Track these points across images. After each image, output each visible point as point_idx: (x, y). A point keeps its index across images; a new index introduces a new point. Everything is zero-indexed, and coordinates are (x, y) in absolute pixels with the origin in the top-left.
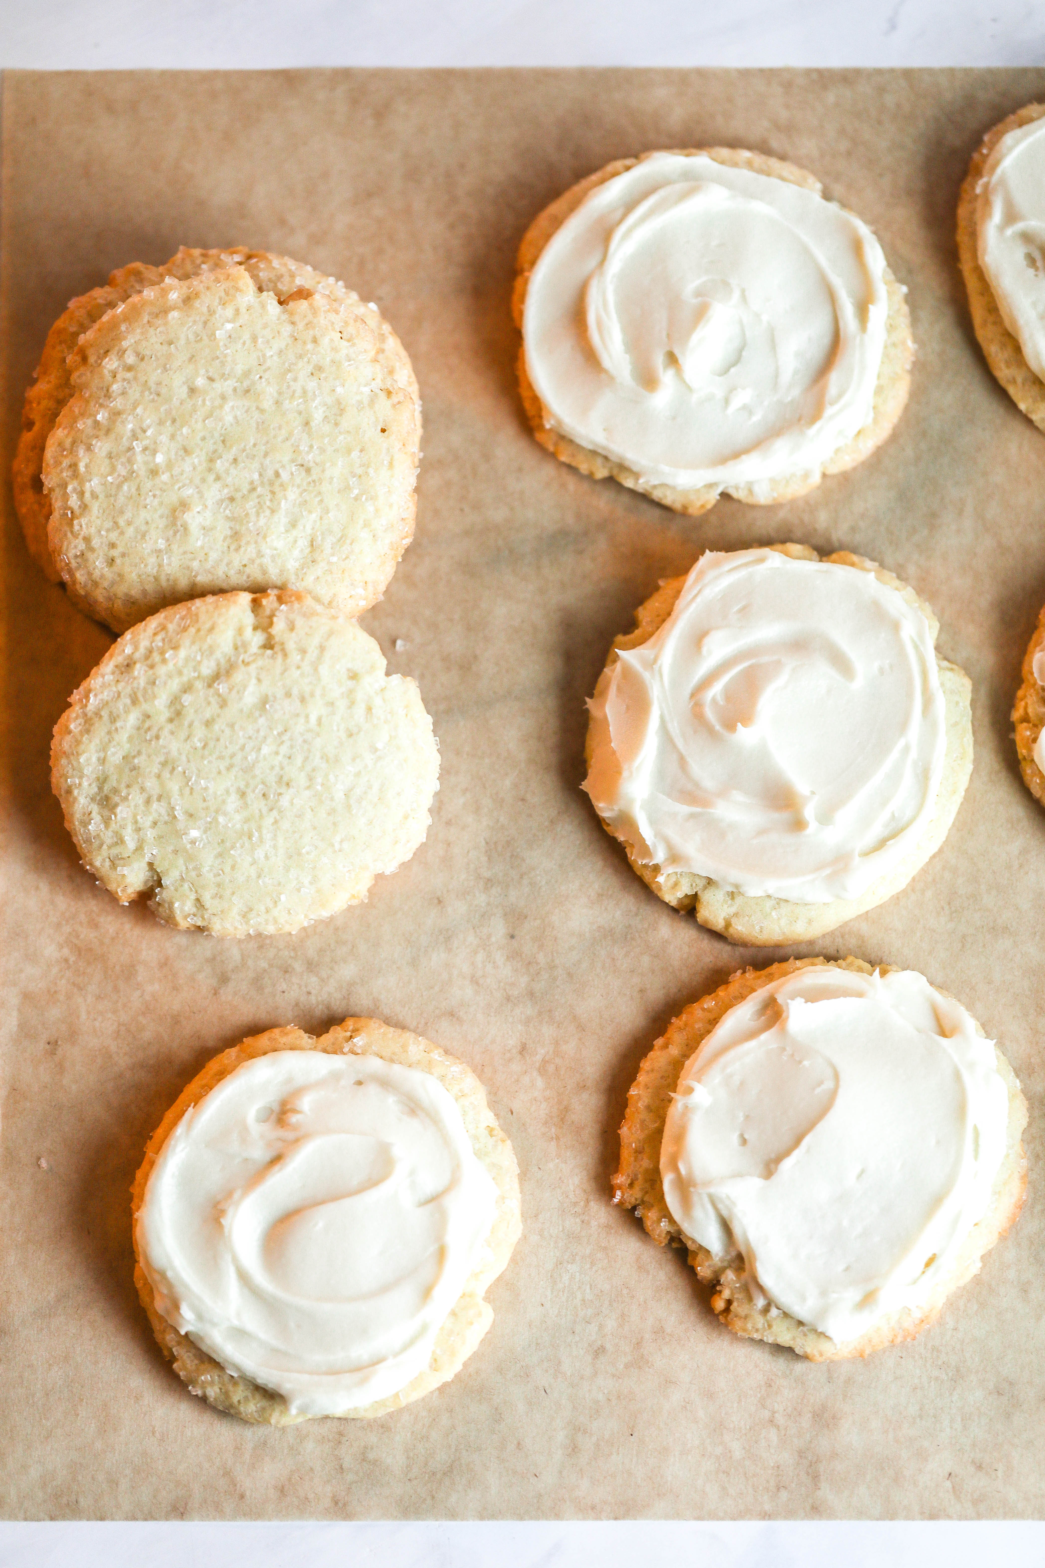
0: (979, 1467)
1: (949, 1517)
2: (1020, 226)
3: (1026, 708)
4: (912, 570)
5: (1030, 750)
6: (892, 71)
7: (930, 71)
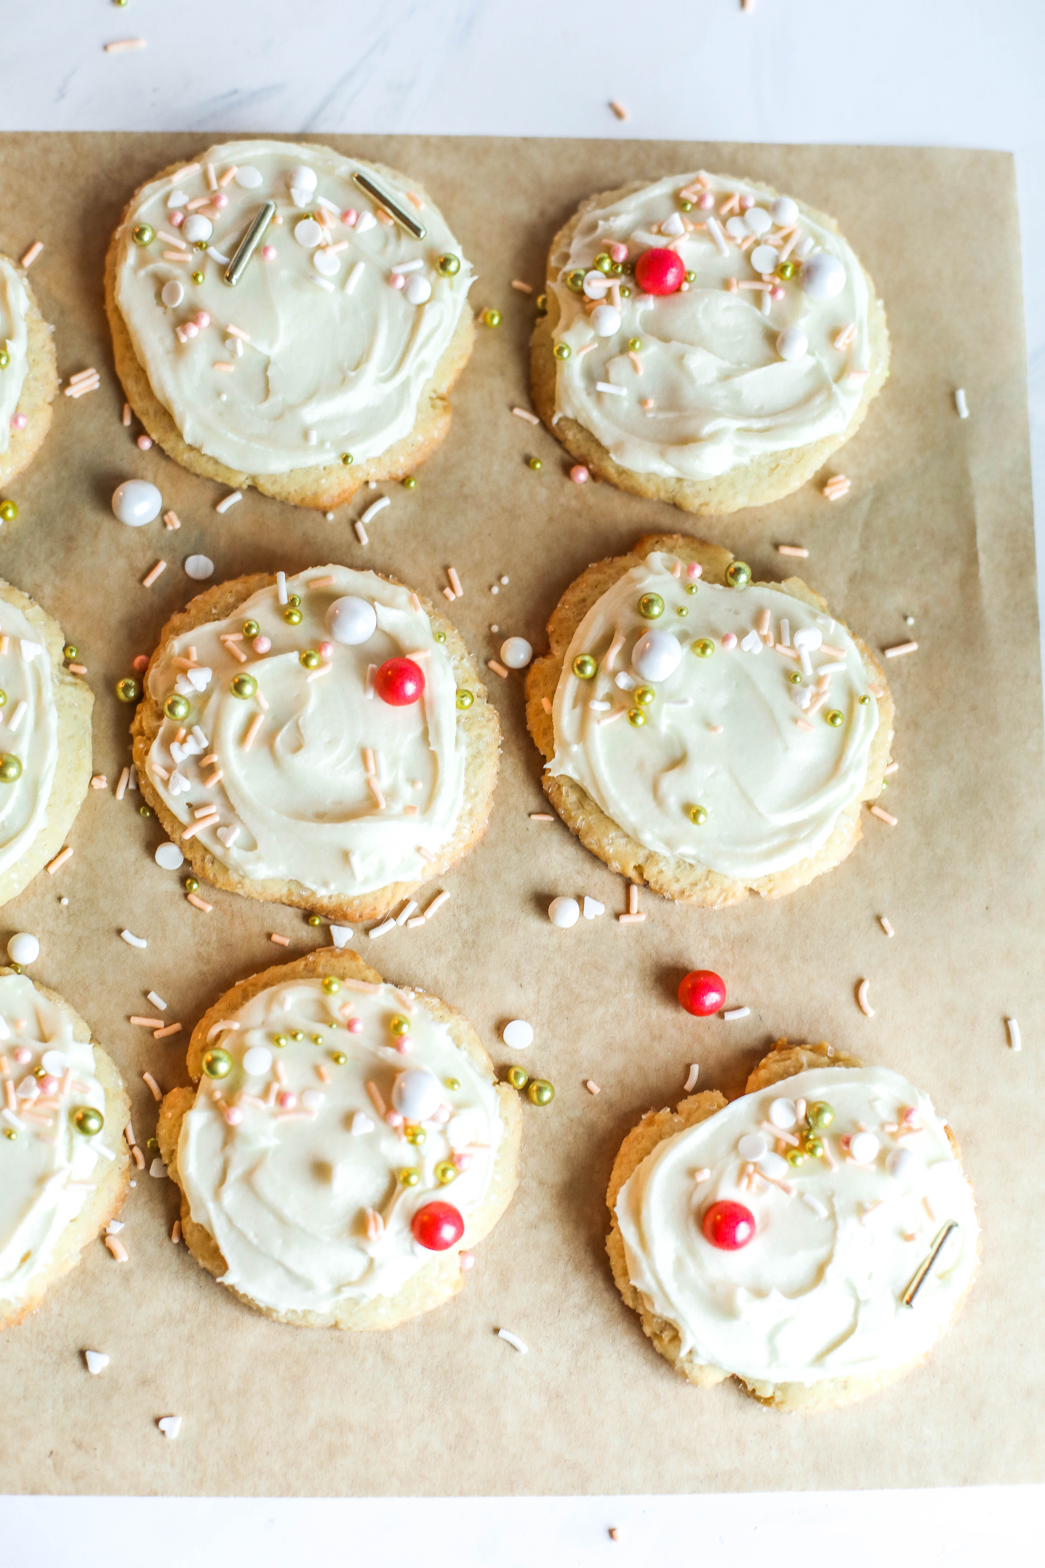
0: (79, 1446)
1: (50, 1493)
2: (151, 267)
3: (141, 722)
4: (48, 590)
5: (143, 762)
6: (58, 134)
7: (93, 134)
